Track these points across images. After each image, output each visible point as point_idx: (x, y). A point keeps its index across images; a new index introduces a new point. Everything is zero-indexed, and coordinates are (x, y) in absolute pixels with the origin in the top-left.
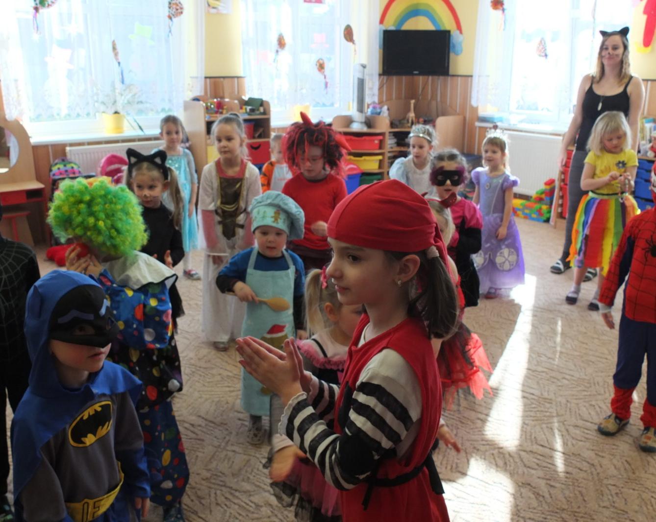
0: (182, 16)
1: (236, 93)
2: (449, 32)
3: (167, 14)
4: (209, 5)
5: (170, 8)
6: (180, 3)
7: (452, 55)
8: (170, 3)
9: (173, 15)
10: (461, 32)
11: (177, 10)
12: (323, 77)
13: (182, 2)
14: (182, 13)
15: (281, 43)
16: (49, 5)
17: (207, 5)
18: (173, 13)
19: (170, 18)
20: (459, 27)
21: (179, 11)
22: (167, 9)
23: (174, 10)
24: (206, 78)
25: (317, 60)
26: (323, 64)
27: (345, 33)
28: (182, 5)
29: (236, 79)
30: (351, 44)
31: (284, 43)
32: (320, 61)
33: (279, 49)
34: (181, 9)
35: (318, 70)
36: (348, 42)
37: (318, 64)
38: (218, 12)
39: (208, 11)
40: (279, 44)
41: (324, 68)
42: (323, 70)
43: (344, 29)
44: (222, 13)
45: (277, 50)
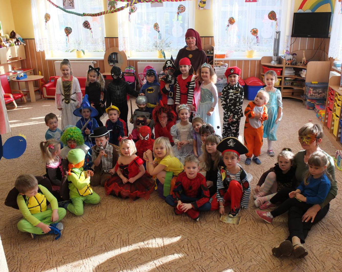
1: (210, 44)
2: (330, 13)
3: (177, 11)
5: (179, 9)
6: (184, 7)
8: (179, 7)
9: (180, 12)
11: (182, 10)
13: (185, 6)
14: (184, 11)
16: (134, 11)
17: (198, 6)
18: (180, 11)
19: (178, 13)
21: (183, 10)
22: (177, 10)
23: (181, 10)
25: (252, 29)
26: (256, 31)
27: (270, 15)
28: (185, 7)
29: (210, 38)
30: (274, 21)
31: (234, 21)
32: (254, 29)
33: (229, 25)
34: (184, 9)
35: (253, 34)
36: (272, 20)
37: (252, 31)
38: (204, 9)
39: (199, 9)
40: (230, 22)
41: (257, 33)
42: (256, 34)
43: (269, 13)
44: (206, 9)
45: (228, 25)
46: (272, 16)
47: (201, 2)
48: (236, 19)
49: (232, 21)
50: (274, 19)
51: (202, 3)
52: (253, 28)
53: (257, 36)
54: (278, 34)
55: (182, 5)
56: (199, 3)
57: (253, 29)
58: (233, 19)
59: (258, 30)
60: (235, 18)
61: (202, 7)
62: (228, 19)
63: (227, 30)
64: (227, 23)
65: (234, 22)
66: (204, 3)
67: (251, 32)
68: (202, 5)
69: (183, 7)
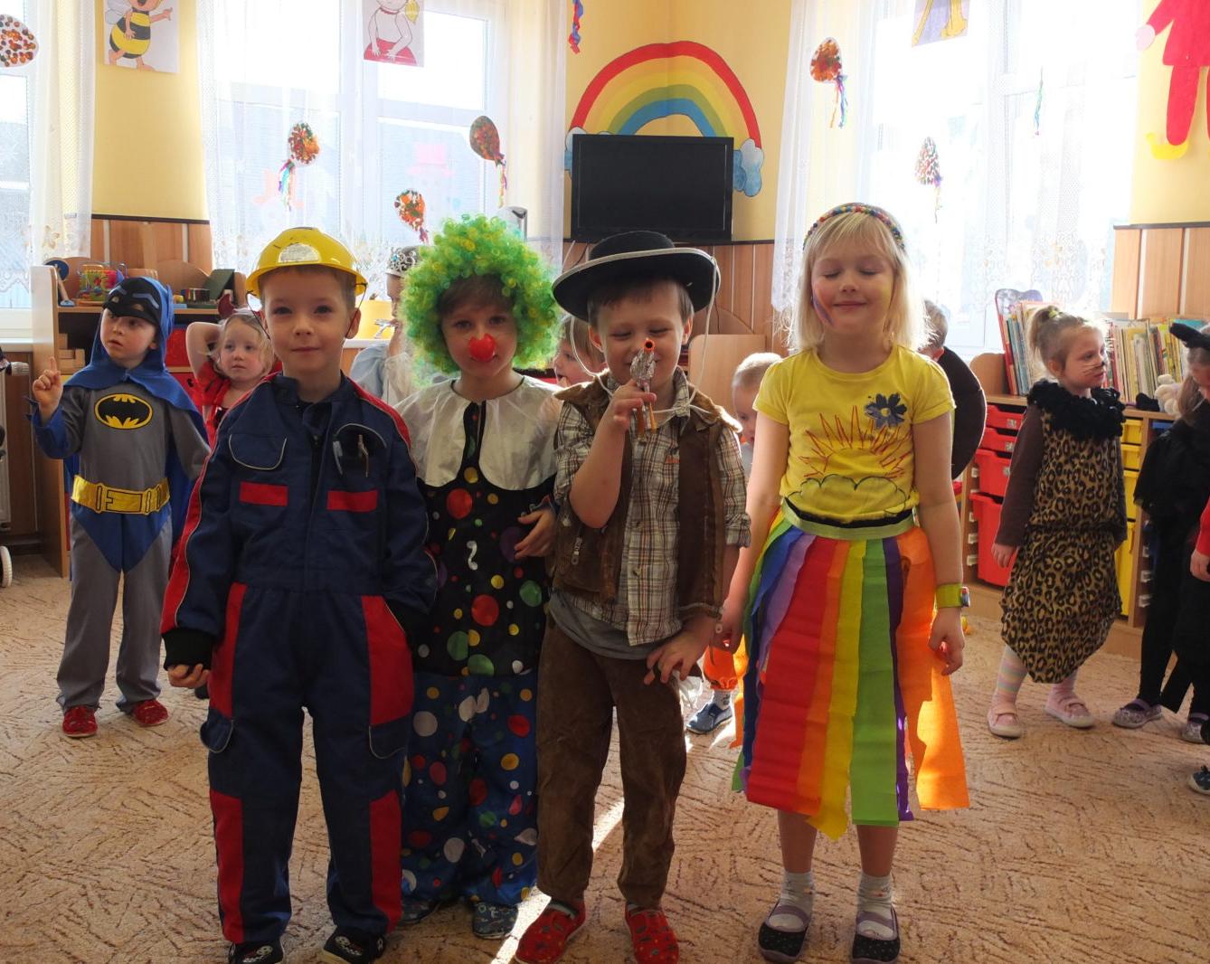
0: (29, 64)
1: (185, 259)
2: (730, 141)
4: (115, 48)
6: (25, 32)
7: (737, 196)
10: (758, 145)
11: (19, 47)
12: (419, 234)
13: (31, 31)
14: (30, 56)
15: (303, 145)
17: (108, 47)
18: (3, 53)
20: (754, 133)
21: (24, 51)
24: (94, 217)
25: (399, 194)
26: (417, 204)
27: (476, 136)
28: (32, 38)
29: (184, 226)
30: (493, 163)
31: (312, 147)
32: (410, 195)
33: (295, 161)
34: (29, 46)
35: (405, 218)
36: (484, 157)
37: (402, 204)
38: (142, 66)
39: (113, 62)
40: (295, 149)
41: (420, 215)
42: (418, 220)
43: (473, 126)
44: (150, 69)
45: (289, 162)
46: (486, 139)
47: (121, 24)
48: (323, 136)
49: (306, 142)
50: (491, 157)
51: (129, 32)
52: (405, 191)
53: (421, 230)
54: (523, 221)
55: (11, 20)
56: (110, 28)
57: (404, 195)
58: (309, 132)
59: (424, 198)
60: (315, 132)
61: (127, 56)
62: (286, 133)
63: (285, 187)
64: (285, 151)
65: (316, 151)
66: (143, 33)
67: (397, 205)
68: (127, 43)
69: (19, 30)
